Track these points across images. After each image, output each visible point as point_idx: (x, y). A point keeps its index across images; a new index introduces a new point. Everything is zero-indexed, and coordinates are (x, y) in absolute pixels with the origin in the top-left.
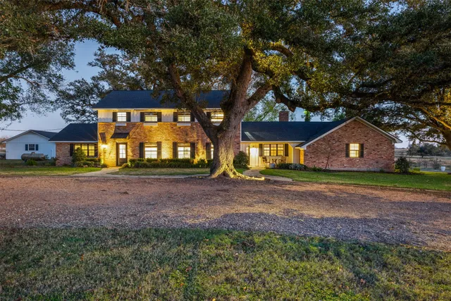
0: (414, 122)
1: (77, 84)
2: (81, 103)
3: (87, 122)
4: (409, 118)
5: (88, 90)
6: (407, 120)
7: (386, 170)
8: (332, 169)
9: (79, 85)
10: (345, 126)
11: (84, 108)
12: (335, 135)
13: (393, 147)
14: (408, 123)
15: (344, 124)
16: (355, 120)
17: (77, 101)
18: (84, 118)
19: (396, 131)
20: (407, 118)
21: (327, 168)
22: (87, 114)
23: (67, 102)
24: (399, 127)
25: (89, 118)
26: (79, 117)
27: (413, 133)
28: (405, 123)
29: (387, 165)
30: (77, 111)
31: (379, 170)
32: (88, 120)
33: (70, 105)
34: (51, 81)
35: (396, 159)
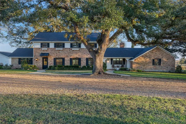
0: (184, 48)
1: (18, 28)
2: (19, 37)
3: (22, 47)
4: (182, 47)
5: (23, 31)
6: (181, 47)
7: (171, 71)
8: (146, 70)
9: (19, 28)
10: (152, 50)
11: (21, 40)
12: (148, 54)
13: (174, 61)
14: (182, 49)
15: (152, 49)
16: (157, 48)
17: (18, 37)
18: (20, 45)
19: (176, 53)
20: (181, 46)
21: (144, 70)
22: (22, 43)
23: (12, 37)
24: (177, 51)
25: (23, 45)
26: (18, 45)
27: (184, 54)
28: (180, 49)
29: (172, 69)
30: (17, 42)
31: (168, 71)
32: (22, 46)
33: (14, 38)
34: (9, 27)
35: (176, 66)
